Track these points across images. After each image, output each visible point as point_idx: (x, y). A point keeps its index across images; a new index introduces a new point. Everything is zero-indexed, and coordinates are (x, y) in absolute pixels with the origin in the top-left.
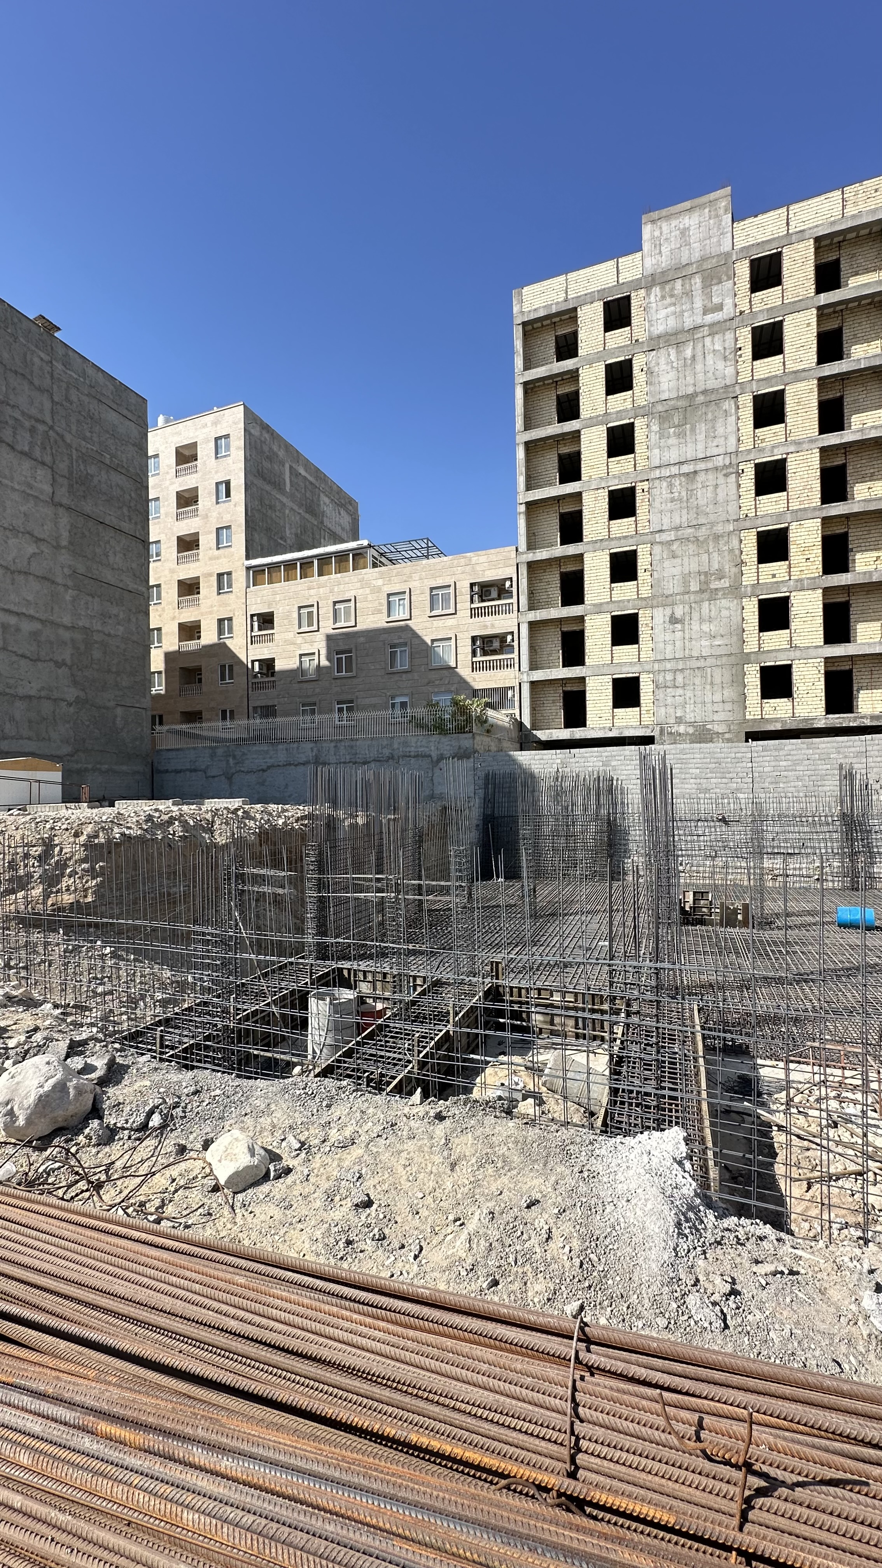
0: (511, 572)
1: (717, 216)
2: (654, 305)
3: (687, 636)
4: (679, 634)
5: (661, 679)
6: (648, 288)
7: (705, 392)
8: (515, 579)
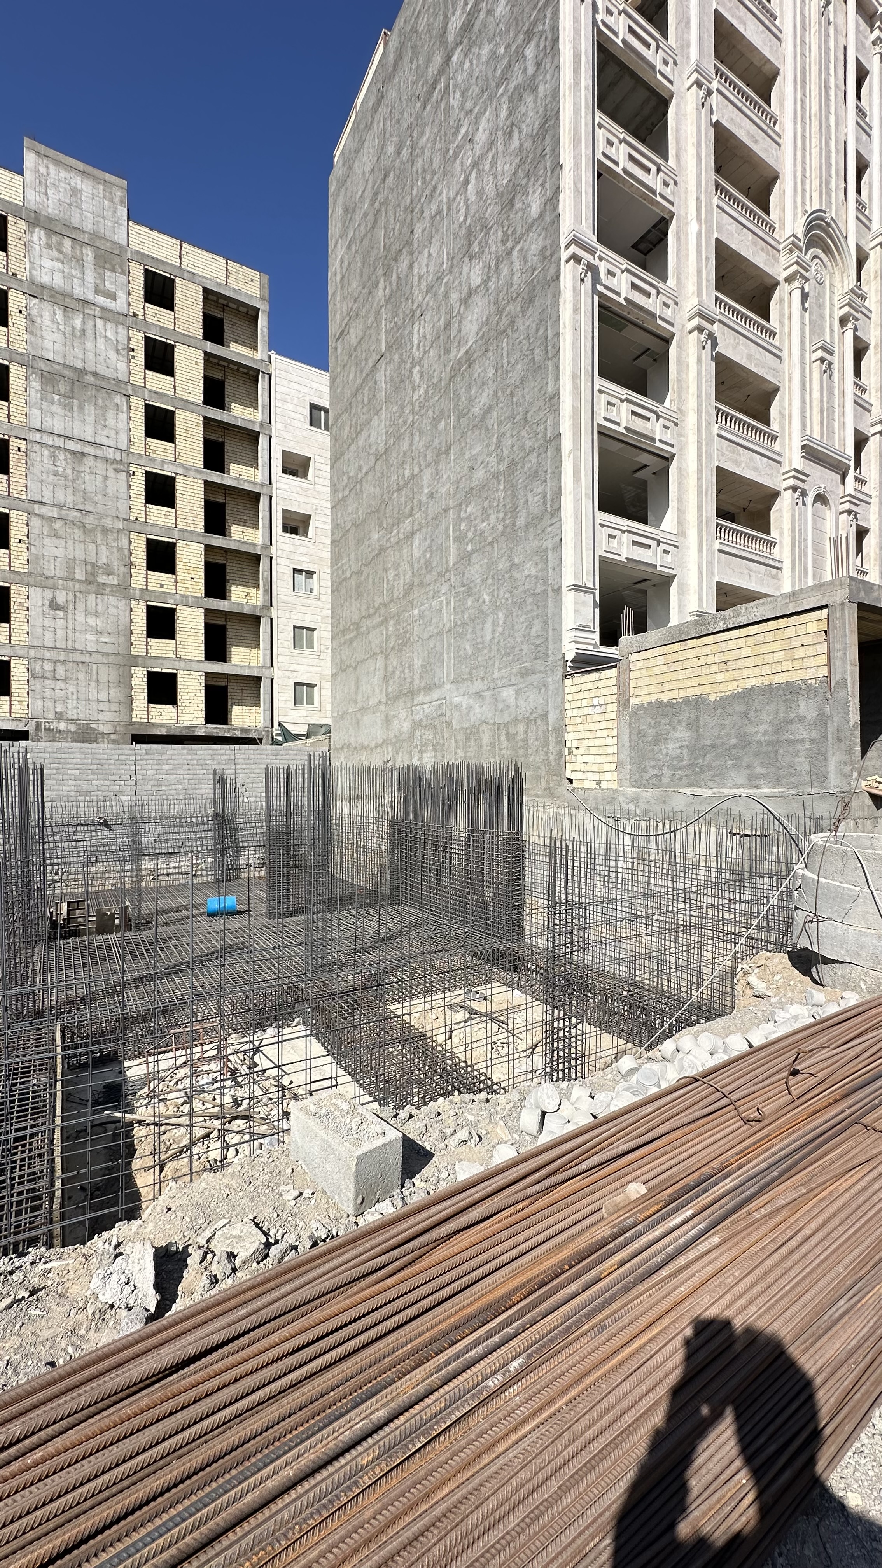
2: (37, 247)
3: (70, 626)
4: (60, 623)
5: (38, 668)
6: (30, 224)
7: (95, 374)
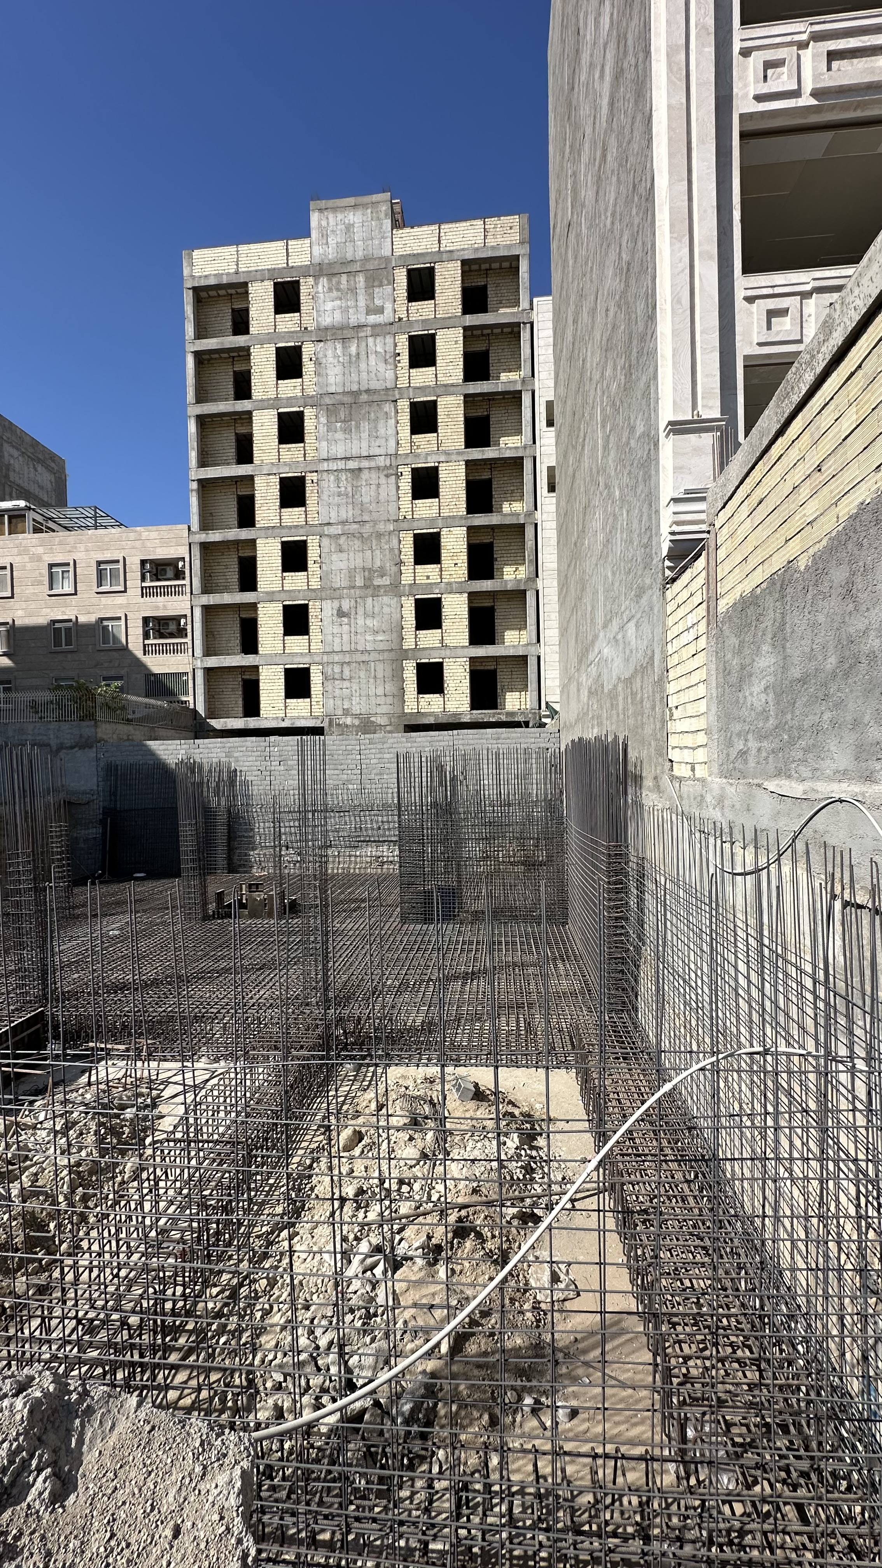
0: (183, 551)
1: (378, 219)
2: (321, 295)
3: (353, 630)
4: (345, 628)
5: (330, 671)
6: (316, 277)
7: (368, 391)
8: (187, 559)
